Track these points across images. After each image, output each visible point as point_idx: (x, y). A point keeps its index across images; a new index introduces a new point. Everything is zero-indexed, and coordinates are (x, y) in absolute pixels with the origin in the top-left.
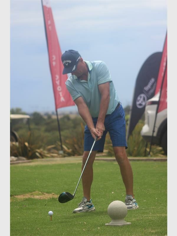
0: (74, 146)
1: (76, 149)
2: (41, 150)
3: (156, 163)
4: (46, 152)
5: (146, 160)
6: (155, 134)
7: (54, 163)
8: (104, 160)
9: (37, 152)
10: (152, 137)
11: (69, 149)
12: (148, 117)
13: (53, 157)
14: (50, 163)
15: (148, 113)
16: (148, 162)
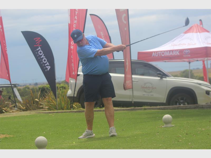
0: (27, 105)
1: (28, 107)
2: (6, 108)
3: (76, 114)
4: (8, 109)
5: (70, 112)
6: (75, 95)
7: (11, 116)
8: (43, 113)
9: (4, 110)
10: (74, 97)
11: (23, 107)
12: (71, 84)
13: (13, 112)
14: (8, 116)
15: (71, 82)
16: (71, 113)
